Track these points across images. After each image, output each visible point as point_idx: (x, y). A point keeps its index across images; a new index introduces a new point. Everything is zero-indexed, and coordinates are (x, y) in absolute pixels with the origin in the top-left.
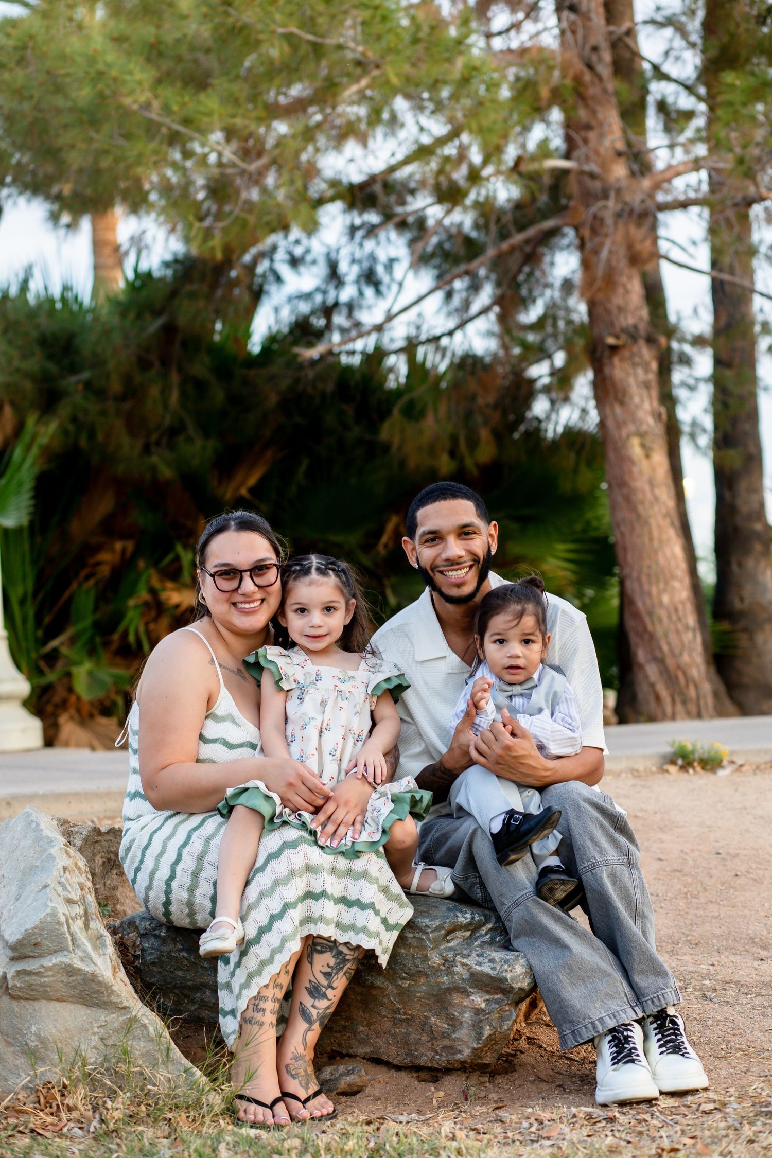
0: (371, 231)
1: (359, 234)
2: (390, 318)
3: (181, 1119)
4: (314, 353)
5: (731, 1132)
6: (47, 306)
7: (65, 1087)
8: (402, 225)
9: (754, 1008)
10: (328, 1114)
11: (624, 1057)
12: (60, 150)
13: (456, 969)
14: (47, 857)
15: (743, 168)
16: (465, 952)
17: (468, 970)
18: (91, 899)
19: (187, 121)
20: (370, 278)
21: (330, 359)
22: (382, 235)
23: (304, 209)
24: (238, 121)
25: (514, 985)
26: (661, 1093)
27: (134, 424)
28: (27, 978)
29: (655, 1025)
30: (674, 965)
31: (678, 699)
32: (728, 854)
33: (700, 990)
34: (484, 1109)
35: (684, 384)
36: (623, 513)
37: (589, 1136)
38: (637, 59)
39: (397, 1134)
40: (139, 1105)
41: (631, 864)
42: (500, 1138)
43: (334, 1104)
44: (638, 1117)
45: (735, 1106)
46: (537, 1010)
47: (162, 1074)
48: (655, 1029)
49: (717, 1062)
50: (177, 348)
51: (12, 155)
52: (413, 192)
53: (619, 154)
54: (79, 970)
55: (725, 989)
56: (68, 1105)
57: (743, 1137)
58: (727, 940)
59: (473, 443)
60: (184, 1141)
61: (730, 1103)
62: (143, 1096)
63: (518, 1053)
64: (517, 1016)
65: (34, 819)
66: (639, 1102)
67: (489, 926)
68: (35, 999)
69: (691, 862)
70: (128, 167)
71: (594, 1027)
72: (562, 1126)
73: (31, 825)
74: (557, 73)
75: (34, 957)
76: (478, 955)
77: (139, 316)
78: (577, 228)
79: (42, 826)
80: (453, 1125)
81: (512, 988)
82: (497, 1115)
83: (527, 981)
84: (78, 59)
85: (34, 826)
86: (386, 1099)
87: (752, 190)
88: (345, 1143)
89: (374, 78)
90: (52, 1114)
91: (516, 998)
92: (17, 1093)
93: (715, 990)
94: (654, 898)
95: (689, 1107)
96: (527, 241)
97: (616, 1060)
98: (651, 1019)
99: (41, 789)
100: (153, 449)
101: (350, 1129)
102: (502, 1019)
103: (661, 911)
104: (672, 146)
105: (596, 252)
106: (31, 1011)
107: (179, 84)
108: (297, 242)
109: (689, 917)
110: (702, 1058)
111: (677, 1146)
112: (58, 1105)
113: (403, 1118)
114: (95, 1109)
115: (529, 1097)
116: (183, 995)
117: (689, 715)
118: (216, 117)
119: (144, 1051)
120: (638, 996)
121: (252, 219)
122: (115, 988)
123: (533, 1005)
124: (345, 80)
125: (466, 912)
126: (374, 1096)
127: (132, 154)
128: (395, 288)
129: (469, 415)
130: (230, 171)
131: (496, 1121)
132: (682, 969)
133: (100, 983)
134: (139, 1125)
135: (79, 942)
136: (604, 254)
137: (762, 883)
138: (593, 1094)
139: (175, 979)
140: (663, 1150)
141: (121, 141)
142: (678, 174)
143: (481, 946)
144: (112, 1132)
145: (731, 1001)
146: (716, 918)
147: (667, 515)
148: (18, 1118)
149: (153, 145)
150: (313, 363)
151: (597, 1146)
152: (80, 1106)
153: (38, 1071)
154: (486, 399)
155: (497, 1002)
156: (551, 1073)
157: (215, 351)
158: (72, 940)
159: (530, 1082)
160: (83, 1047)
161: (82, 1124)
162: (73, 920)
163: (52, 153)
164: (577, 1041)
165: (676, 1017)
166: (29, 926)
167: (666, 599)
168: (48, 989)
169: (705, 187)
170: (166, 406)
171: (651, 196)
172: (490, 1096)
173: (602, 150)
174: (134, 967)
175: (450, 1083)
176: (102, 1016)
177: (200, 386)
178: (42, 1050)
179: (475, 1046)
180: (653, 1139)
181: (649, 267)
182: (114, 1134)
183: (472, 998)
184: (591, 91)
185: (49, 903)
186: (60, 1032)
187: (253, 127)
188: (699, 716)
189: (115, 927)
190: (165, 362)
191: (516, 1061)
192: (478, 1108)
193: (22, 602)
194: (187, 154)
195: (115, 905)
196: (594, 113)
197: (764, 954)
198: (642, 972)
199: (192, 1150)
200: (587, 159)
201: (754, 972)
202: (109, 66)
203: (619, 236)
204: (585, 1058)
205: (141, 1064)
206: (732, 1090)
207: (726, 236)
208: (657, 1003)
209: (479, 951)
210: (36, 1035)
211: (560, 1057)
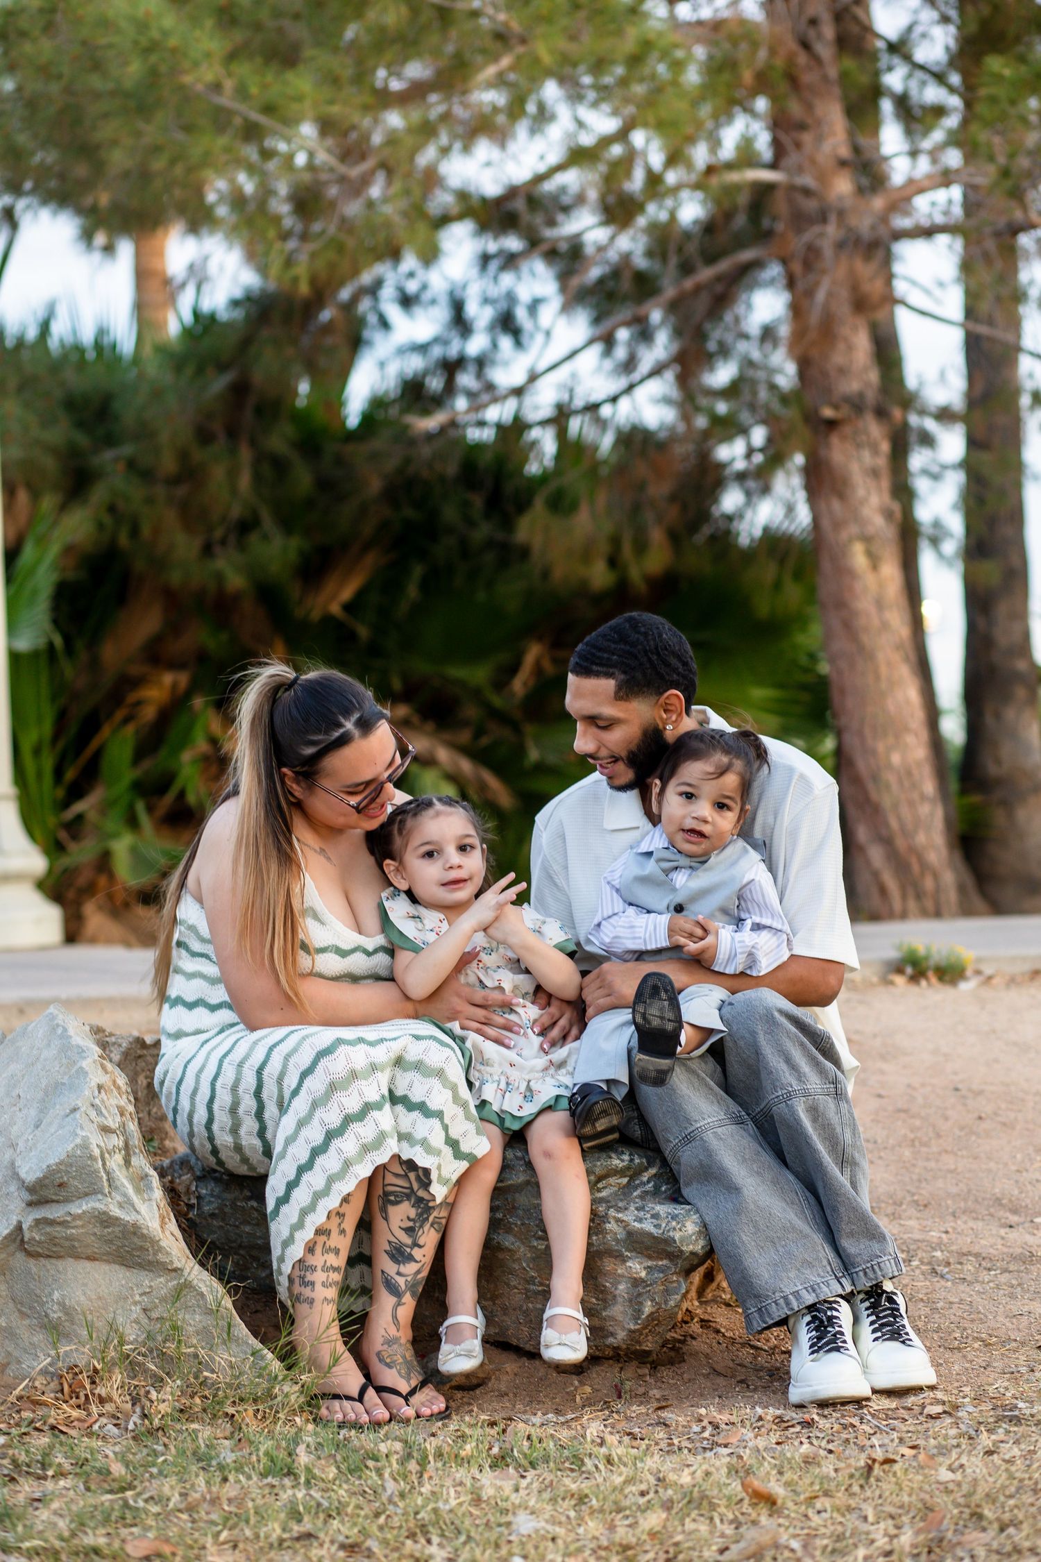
0: (510, 261)
1: (493, 266)
2: (533, 377)
3: (247, 1414)
4: (431, 423)
5: (964, 1441)
6: (74, 358)
7: (96, 1371)
8: (551, 255)
9: (998, 1287)
10: (440, 1413)
11: (827, 1344)
12: (98, 147)
13: (608, 1226)
14: (77, 1072)
15: (1008, 184)
16: (620, 1204)
17: (624, 1228)
18: (133, 1127)
19: (269, 109)
20: (506, 323)
21: (452, 433)
22: (525, 266)
23: (422, 229)
24: (335, 109)
25: (684, 1248)
26: (874, 1391)
27: (192, 516)
28: (48, 1229)
29: (867, 1304)
30: (895, 1231)
31: (911, 892)
32: (970, 1090)
33: (929, 1263)
34: (643, 1409)
35: (925, 472)
36: (841, 644)
37: (778, 1443)
38: (869, 36)
39: (529, 1438)
40: (192, 1397)
41: (838, 1094)
42: (663, 1445)
43: (447, 1401)
44: (842, 1421)
45: (971, 1409)
46: (714, 1285)
47: (222, 1357)
48: (867, 1309)
49: (948, 1354)
50: (248, 415)
51: (33, 154)
52: (566, 209)
53: (843, 163)
54: (117, 1219)
55: (961, 1263)
56: (100, 1395)
57: (979, 1447)
58: (965, 1200)
59: (641, 547)
60: (251, 1442)
61: (964, 1405)
62: (197, 1386)
63: (689, 1339)
64: (687, 1292)
65: (61, 1022)
66: (845, 1402)
67: (653, 1171)
68: (59, 1257)
69: (920, 1100)
70: (190, 170)
71: (788, 1303)
72: (743, 1430)
73: (56, 1031)
74: (762, 54)
75: (57, 1202)
76: (637, 1209)
77: (200, 371)
78: (784, 261)
79: (71, 1032)
80: (602, 1427)
81: (682, 1251)
82: (659, 1417)
83: (701, 1243)
84: (123, 24)
85: (60, 1031)
86: (515, 1395)
87: (1018, 215)
88: (461, 1447)
89: (519, 58)
90: (79, 1407)
91: (687, 1265)
92: (33, 1380)
93: (948, 1264)
94: (870, 1146)
95: (910, 1409)
96: (719, 278)
97: (816, 1348)
98: (862, 1296)
99: (65, 992)
100: (218, 550)
101: (468, 1431)
102: (667, 1292)
103: (880, 1162)
104: (914, 154)
105: (810, 293)
106: (52, 1272)
107: (259, 60)
108: (411, 275)
109: (917, 1170)
110: (929, 1349)
111: (892, 1457)
112: (87, 1396)
113: (537, 1420)
114: (135, 1401)
115: (702, 1395)
116: (251, 1256)
117: (925, 914)
118: (307, 104)
119: (200, 1326)
120: (846, 1264)
121: (350, 243)
122: (163, 1244)
123: (709, 1277)
124: (479, 59)
125: (623, 1153)
126: (499, 1391)
127: (196, 152)
128: (540, 338)
129: (636, 509)
130: (324, 176)
131: (658, 1424)
132: (905, 1236)
133: (143, 1237)
134: (193, 1421)
135: (118, 1183)
136: (821, 296)
137: (1013, 1128)
138: (785, 1392)
139: (241, 1237)
140: (874, 1461)
141: (180, 136)
142: (921, 191)
143: (642, 1197)
144: (158, 1430)
145: (969, 1278)
146: (951, 1171)
147: (899, 647)
148: (34, 1411)
149: (222, 141)
150: (430, 437)
151: (789, 1455)
152: (115, 1397)
153: (61, 1351)
154: (659, 490)
155: (662, 1270)
156: (731, 1364)
157: (299, 418)
158: (108, 1180)
159: (704, 1375)
160: (120, 1320)
161: (117, 1419)
162: (109, 1153)
163: (88, 151)
164: (765, 1322)
165: (895, 1294)
166: (53, 1160)
167: (896, 758)
168: (76, 1244)
169: (957, 211)
170: (234, 491)
171: (884, 219)
172: (651, 1393)
173: (821, 158)
174: (188, 1220)
175: (599, 1375)
176: (146, 1280)
177: (280, 466)
178: (67, 1324)
179: (632, 1327)
180: (862, 1449)
181: (880, 315)
182: (160, 1433)
183: (629, 1264)
184: (808, 78)
185: (79, 1131)
186: (91, 1300)
187: (356, 118)
188: (938, 914)
189: (162, 1167)
190: (232, 433)
191: (685, 1349)
192: (634, 1408)
193: (37, 751)
194: (267, 154)
195: (162, 1140)
196: (809, 107)
197: (1014, 1219)
198: (851, 1234)
199: (261, 1453)
200: (800, 169)
201: (1000, 1241)
202: (165, 34)
203: (841, 272)
204: (776, 1347)
205: (194, 1344)
206: (967, 1389)
207: (985, 276)
208: (871, 1275)
209: (639, 1203)
210: (59, 1303)
211: (743, 1345)
